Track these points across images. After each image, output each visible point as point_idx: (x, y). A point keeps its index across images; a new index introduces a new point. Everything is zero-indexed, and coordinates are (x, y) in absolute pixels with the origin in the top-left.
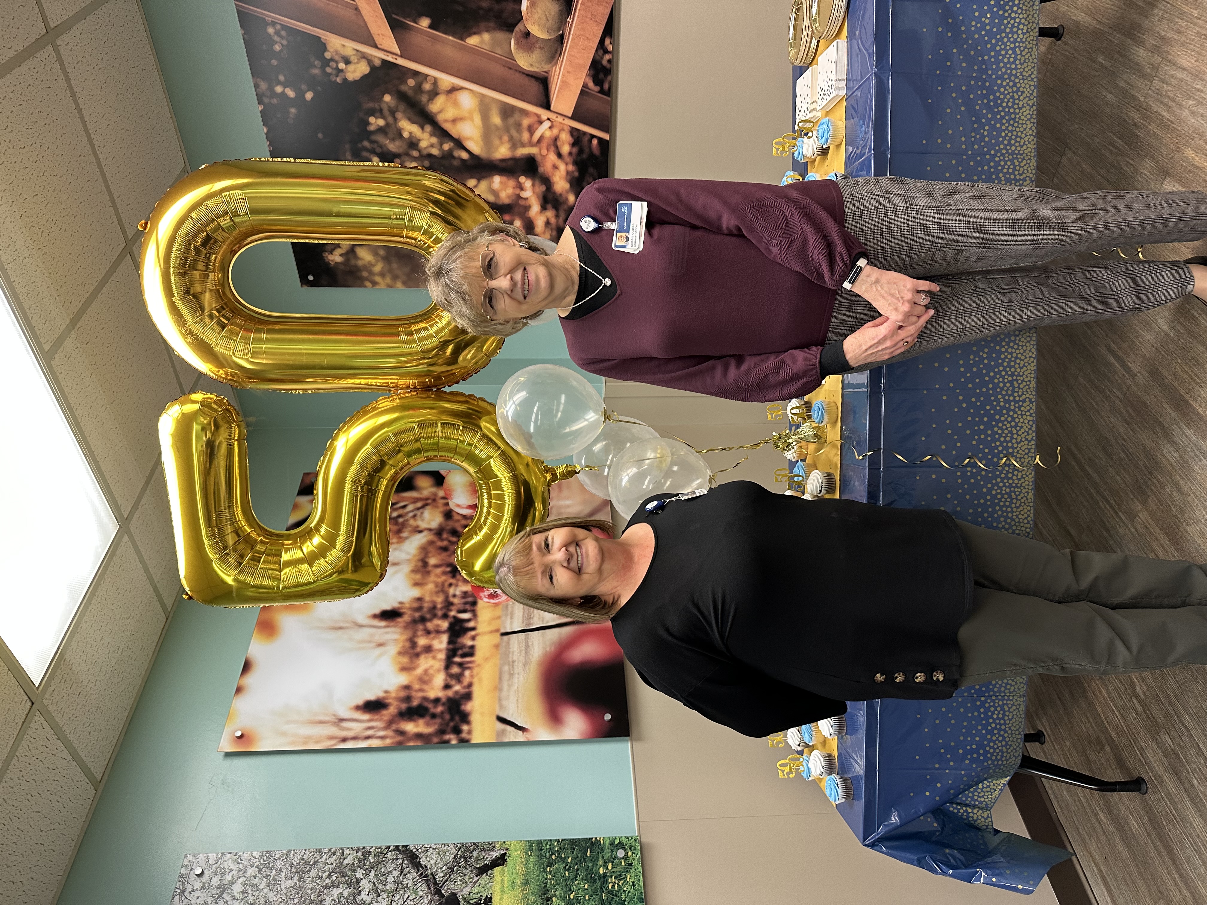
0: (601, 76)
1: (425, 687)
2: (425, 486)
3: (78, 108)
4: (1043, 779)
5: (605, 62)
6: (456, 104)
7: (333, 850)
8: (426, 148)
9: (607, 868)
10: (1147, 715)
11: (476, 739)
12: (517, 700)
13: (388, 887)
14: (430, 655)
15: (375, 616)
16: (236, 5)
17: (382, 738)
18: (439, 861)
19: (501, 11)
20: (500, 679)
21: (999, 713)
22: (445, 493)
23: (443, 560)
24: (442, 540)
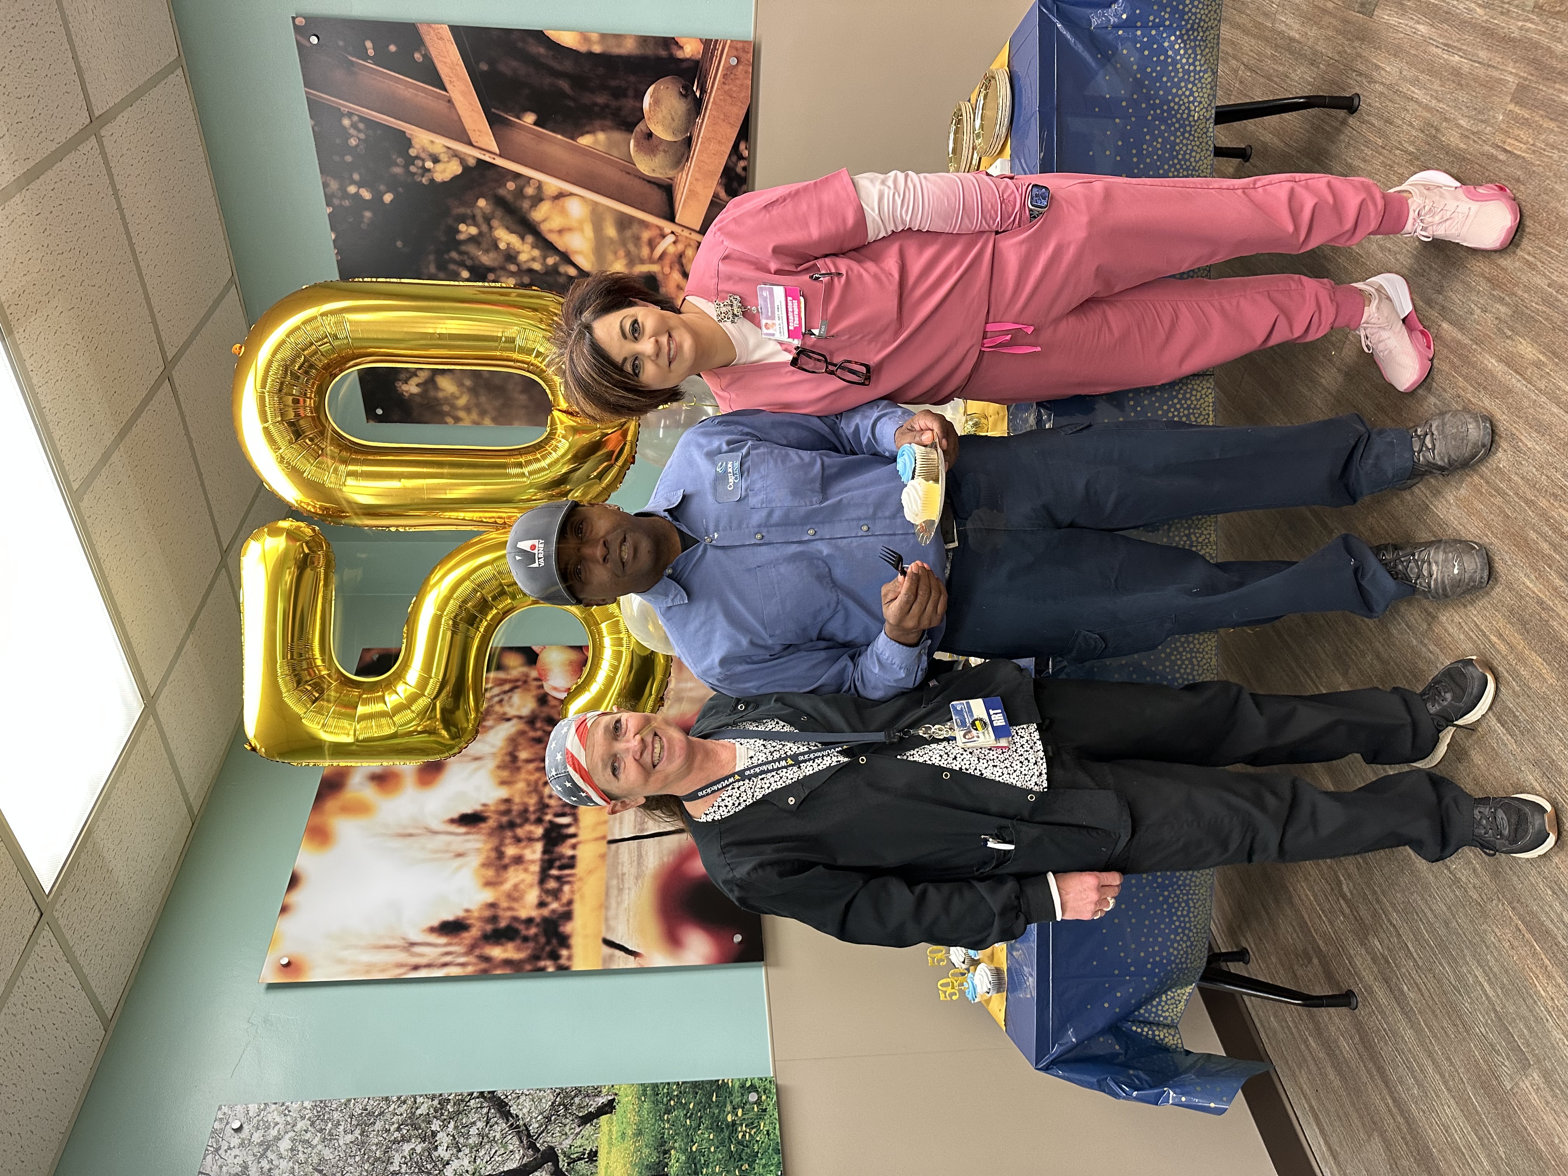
0: (735, 185)
1: (515, 905)
2: (516, 666)
3: (120, 208)
4: (1244, 996)
5: (739, 170)
6: (563, 212)
7: (402, 1098)
8: (525, 262)
9: (737, 1115)
10: (1355, 917)
11: (578, 965)
12: (628, 920)
13: (470, 1141)
14: (521, 867)
15: (452, 821)
16: (306, 92)
17: (463, 965)
18: (533, 1109)
19: (619, 109)
20: (607, 894)
21: (1183, 909)
22: (539, 674)
23: (536, 753)
24: (535, 730)
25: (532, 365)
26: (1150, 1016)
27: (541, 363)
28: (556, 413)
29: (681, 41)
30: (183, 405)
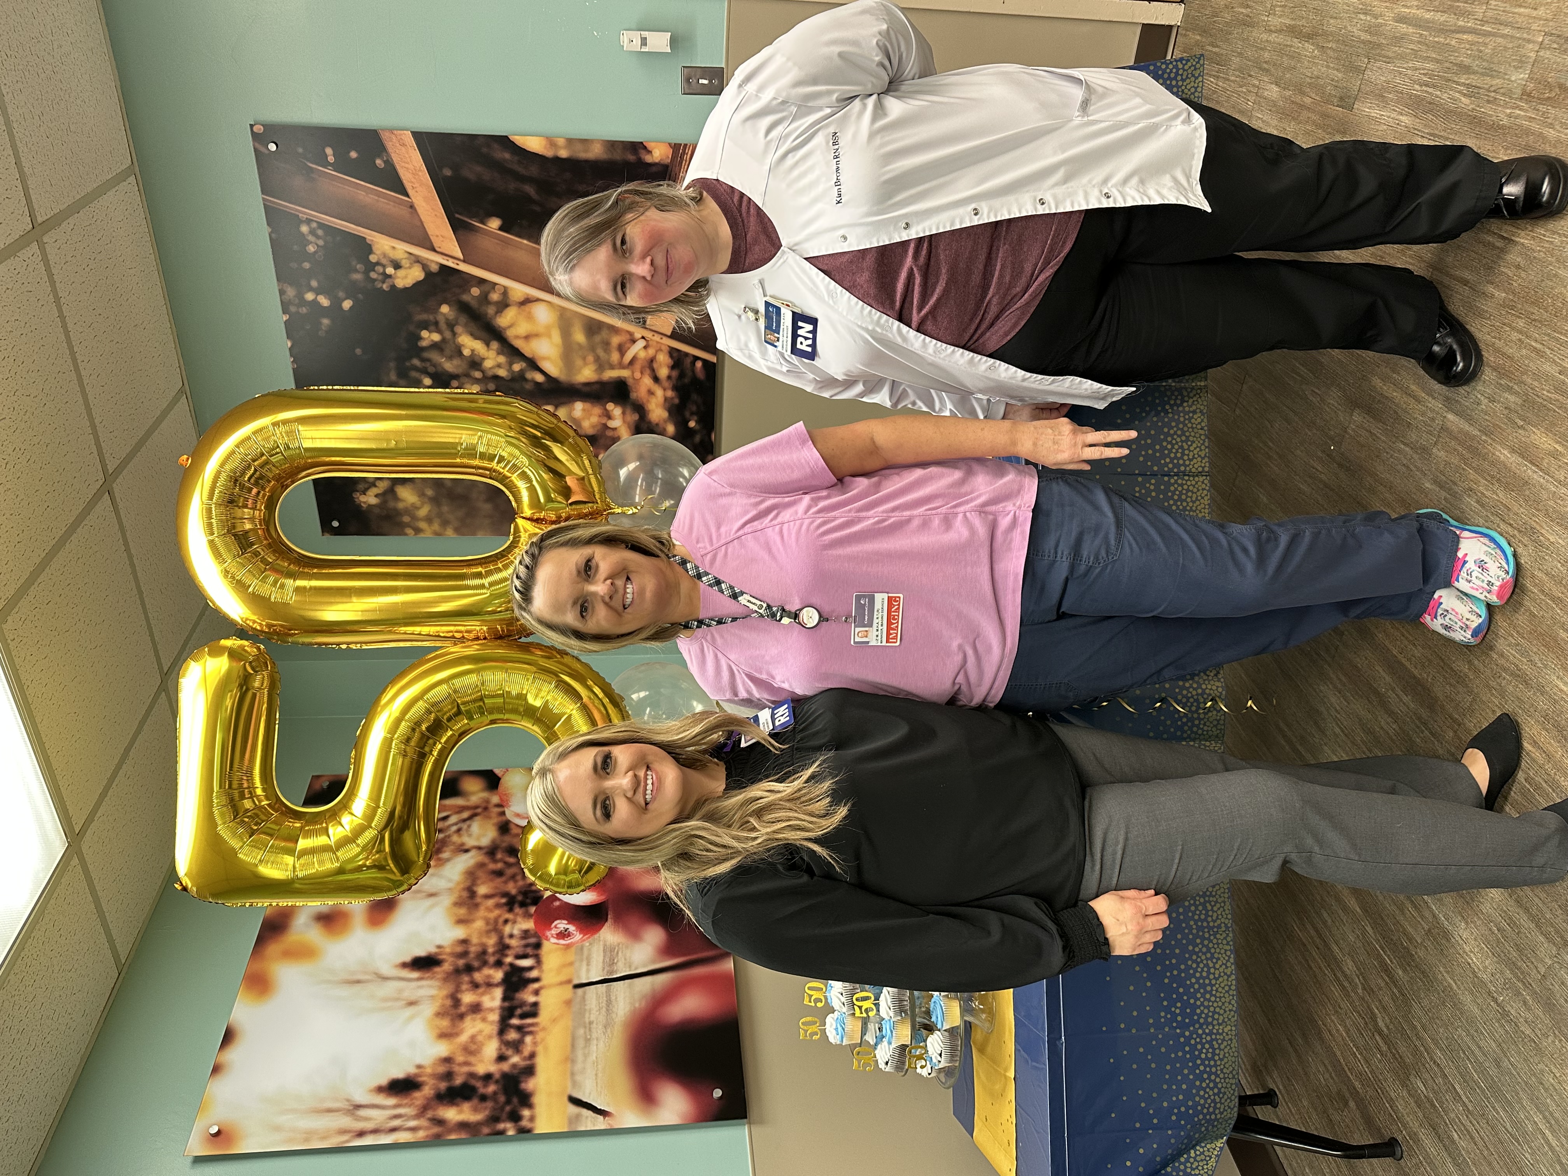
1: (472, 1059)
2: (475, 792)
3: (62, 317)
4: (1276, 1147)
6: (530, 318)
8: (490, 368)
10: (1394, 1055)
11: (541, 1127)
12: (596, 1075)
14: (479, 1016)
15: (404, 965)
16: (263, 199)
17: (413, 1129)
20: (573, 1046)
22: (501, 799)
23: (496, 888)
24: (495, 861)
25: (495, 471)
27: (503, 468)
28: (520, 521)
29: (650, 146)
30: (124, 520)
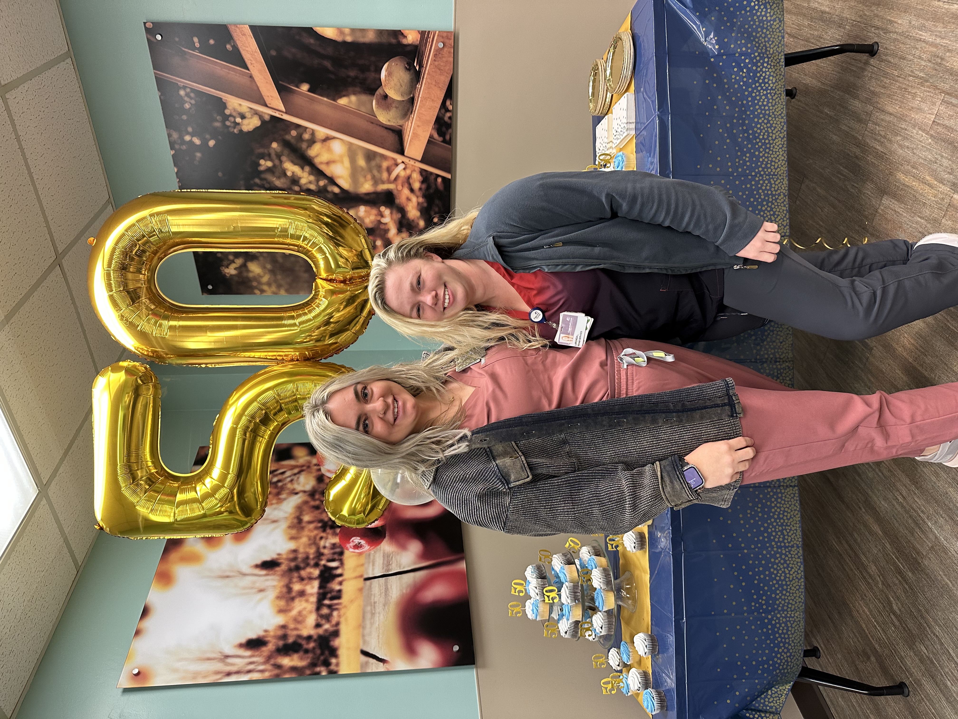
0: (444, 129)
1: (299, 626)
2: (301, 455)
3: (21, 148)
4: (820, 687)
5: (446, 119)
6: (329, 150)
8: (305, 184)
10: (905, 629)
11: (343, 670)
12: (378, 636)
14: (304, 599)
15: (257, 566)
16: (155, 73)
17: (262, 671)
19: (365, 79)
20: (364, 617)
21: (783, 629)
22: (318, 461)
23: (315, 517)
24: (314, 500)
25: (301, 247)
26: (759, 705)
27: (307, 245)
28: (318, 281)
29: (406, 33)
